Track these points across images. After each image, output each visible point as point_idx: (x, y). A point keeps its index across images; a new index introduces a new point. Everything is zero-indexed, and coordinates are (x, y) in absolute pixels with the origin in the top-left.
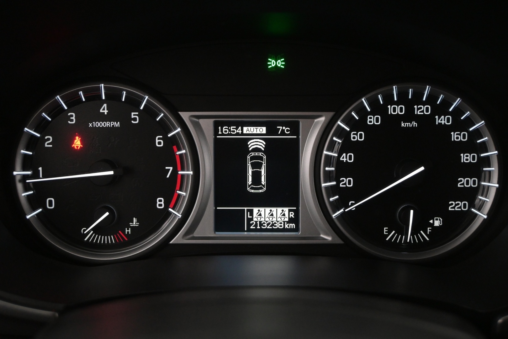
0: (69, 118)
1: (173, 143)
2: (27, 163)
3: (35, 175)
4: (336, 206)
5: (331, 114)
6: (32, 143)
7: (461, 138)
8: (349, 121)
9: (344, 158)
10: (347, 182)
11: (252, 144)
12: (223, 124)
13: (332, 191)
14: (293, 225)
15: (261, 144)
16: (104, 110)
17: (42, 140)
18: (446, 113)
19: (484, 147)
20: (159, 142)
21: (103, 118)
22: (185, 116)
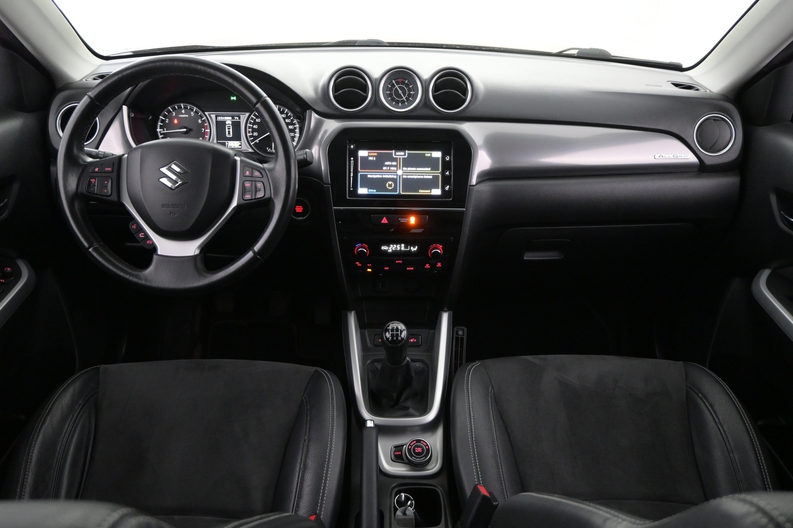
0: (173, 114)
1: (204, 121)
2: (161, 127)
3: (164, 130)
4: (252, 141)
5: (249, 113)
6: (162, 121)
7: (288, 121)
8: (255, 115)
9: (255, 127)
10: (256, 134)
11: (227, 123)
12: (219, 116)
13: (251, 136)
14: (240, 147)
15: (230, 123)
16: (183, 111)
17: (165, 120)
18: (284, 114)
19: (294, 124)
20: (200, 121)
21: (183, 114)
22: (206, 113)
